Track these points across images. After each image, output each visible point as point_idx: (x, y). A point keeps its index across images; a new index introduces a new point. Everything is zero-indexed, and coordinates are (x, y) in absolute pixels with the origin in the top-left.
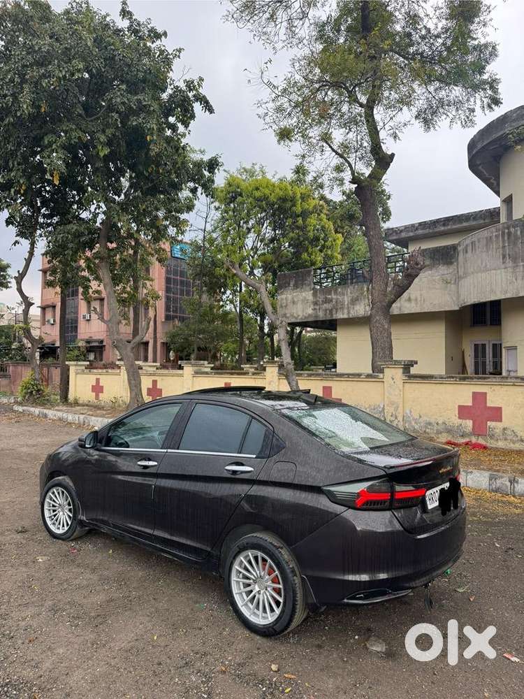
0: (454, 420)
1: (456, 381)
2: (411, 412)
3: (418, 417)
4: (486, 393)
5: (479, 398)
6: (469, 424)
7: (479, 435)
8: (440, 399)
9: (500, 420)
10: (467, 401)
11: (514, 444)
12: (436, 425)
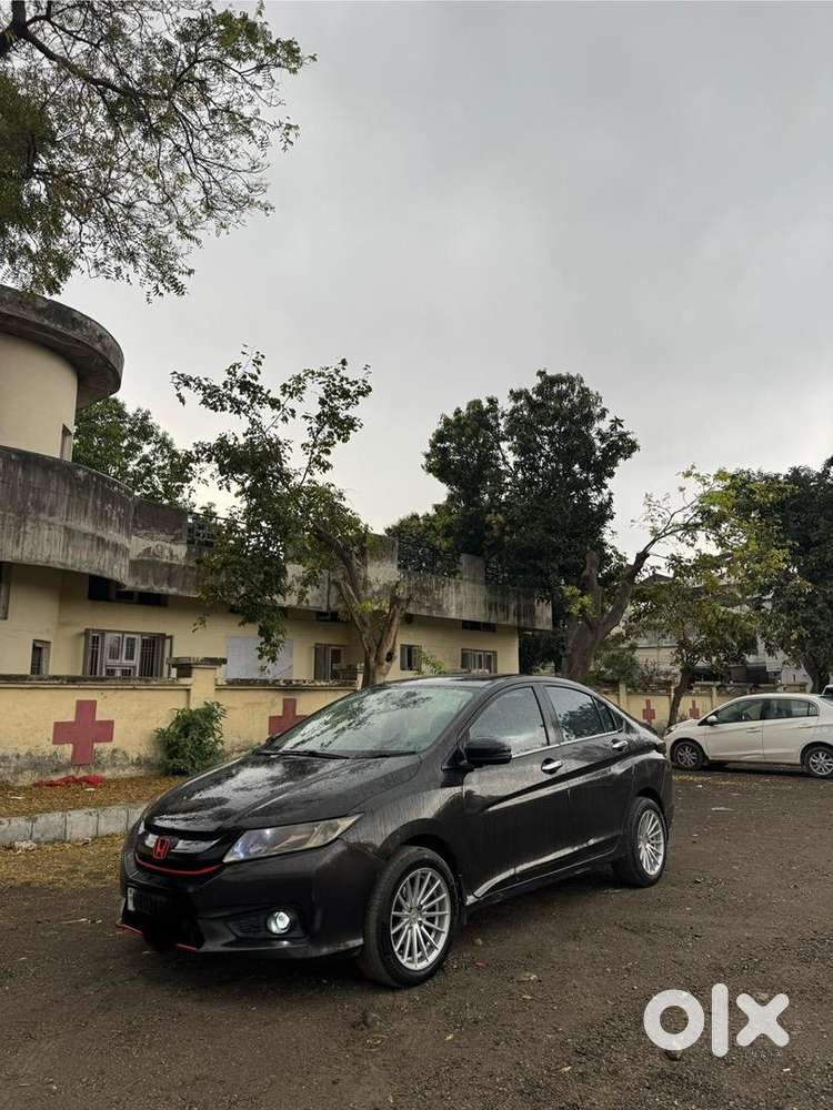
0: (46, 746)
4: (95, 702)
5: (86, 709)
6: (67, 750)
7: (79, 766)
8: (26, 715)
9: (111, 740)
10: (69, 715)
11: (123, 770)
12: (14, 759)
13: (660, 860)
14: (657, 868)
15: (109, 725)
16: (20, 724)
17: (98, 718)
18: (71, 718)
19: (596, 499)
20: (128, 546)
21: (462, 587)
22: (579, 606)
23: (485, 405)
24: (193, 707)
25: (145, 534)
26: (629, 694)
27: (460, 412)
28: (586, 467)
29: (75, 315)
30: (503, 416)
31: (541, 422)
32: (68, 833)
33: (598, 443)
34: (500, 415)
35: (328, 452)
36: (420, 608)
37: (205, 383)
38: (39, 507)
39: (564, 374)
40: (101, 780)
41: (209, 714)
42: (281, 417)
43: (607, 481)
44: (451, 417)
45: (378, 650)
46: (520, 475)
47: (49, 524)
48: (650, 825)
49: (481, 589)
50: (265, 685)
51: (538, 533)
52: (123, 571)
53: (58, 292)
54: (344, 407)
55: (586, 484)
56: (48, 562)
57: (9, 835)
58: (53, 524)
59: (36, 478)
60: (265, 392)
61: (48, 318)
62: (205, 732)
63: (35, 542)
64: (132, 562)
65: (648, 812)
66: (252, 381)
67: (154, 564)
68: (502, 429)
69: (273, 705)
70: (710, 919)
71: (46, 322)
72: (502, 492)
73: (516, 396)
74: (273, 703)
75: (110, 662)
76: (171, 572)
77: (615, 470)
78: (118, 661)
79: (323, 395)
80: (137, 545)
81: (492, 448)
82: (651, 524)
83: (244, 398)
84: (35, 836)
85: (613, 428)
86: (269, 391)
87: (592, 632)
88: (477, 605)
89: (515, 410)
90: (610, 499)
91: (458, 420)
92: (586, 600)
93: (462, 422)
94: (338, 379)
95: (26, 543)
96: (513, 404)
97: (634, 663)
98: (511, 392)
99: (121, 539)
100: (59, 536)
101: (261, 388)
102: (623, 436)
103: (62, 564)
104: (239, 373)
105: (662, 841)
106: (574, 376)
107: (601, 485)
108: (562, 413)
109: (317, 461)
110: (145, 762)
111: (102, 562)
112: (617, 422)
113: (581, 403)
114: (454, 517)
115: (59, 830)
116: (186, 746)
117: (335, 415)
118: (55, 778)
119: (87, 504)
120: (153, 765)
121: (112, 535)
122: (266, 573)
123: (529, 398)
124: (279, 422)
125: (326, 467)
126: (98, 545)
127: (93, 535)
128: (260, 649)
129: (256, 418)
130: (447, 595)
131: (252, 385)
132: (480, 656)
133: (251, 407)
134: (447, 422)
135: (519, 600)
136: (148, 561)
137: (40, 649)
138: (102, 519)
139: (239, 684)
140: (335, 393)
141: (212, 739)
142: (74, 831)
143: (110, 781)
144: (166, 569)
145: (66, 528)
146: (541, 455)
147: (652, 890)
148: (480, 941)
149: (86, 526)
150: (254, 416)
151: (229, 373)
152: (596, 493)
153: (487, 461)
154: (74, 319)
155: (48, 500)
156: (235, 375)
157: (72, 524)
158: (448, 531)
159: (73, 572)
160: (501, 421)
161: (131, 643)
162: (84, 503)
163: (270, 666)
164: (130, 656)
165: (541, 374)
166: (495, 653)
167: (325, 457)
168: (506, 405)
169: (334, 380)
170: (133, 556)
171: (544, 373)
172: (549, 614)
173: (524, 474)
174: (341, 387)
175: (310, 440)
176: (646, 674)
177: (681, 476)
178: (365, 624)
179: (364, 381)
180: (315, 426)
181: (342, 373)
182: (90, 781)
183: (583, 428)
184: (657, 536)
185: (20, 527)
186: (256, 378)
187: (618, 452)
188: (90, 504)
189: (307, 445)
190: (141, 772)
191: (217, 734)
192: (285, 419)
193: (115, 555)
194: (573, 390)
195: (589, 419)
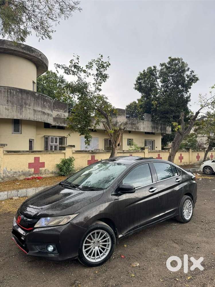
0: (27, 169)
1: (29, 153)
2: (6, 168)
3: (10, 170)
5: (37, 159)
6: (32, 170)
7: (36, 174)
8: (20, 161)
9: (44, 167)
10: (32, 161)
11: (48, 175)
12: (18, 173)
13: (191, 214)
14: (190, 217)
15: (44, 163)
16: (19, 164)
17: (40, 161)
18: (33, 162)
19: (186, 96)
20: (52, 114)
21: (145, 123)
22: (177, 128)
23: (153, 68)
24: (66, 158)
25: (57, 110)
26: (192, 152)
27: (145, 71)
28: (183, 86)
29: (32, 49)
30: (158, 71)
31: (169, 73)
32: (28, 195)
33: (186, 78)
34: (157, 71)
35: (100, 86)
36: (132, 129)
37: (64, 66)
38: (26, 104)
39: (177, 58)
40: (41, 178)
41: (71, 160)
42: (87, 75)
43: (189, 90)
44: (142, 73)
45: (115, 143)
46: (163, 89)
47: (29, 109)
48: (188, 204)
49: (150, 123)
50: (86, 152)
51: (167, 107)
52: (51, 120)
53: (24, 41)
54: (103, 71)
55: (183, 91)
56: (29, 119)
57: (11, 195)
58: (30, 109)
59: (24, 96)
60: (81, 68)
61: (25, 50)
62: (69, 165)
63: (26, 114)
64: (54, 118)
65: (187, 200)
66: (77, 65)
67: (60, 118)
68: (158, 75)
69: (89, 157)
70: (205, 239)
71: (25, 51)
72: (157, 95)
73: (162, 65)
74: (88, 157)
75: (51, 144)
76: (64, 121)
77: (191, 86)
78: (53, 144)
79: (97, 68)
80: (55, 113)
81: (154, 81)
82: (201, 103)
83: (75, 70)
84: (19, 195)
85: (191, 74)
86: (83, 68)
87: (181, 136)
88: (149, 127)
89: (161, 70)
90: (190, 95)
91: (144, 73)
92: (179, 126)
93: (145, 74)
94: (101, 62)
95: (23, 114)
96: (161, 67)
97: (196, 141)
98: (160, 64)
99: (49, 112)
100: (32, 111)
101: (80, 67)
102: (194, 76)
103: (33, 119)
104: (73, 62)
105: (192, 209)
106: (180, 58)
107: (187, 91)
108: (176, 70)
109: (98, 89)
110: (54, 172)
111: (45, 118)
112: (192, 72)
113: (181, 66)
114: (143, 103)
115: (25, 194)
116: (64, 169)
117: (101, 74)
118: (30, 177)
119: (39, 103)
120: (56, 173)
121: (47, 111)
122: (86, 121)
123: (166, 66)
124: (86, 77)
125: (100, 90)
126: (43, 114)
127: (41, 111)
128: (85, 142)
129: (80, 76)
130: (140, 125)
131: (77, 66)
132: (150, 141)
133: (78, 73)
134: (141, 74)
135: (161, 126)
136: (58, 118)
137: (32, 141)
138: (44, 106)
139: (78, 152)
140: (100, 67)
141: (71, 167)
142: (29, 194)
143: (45, 178)
144: (63, 120)
145: (33, 109)
146: (169, 83)
147: (187, 224)
148: (125, 246)
149: (39, 109)
150: (79, 76)
151: (71, 63)
152: (185, 94)
153: (153, 85)
154: (32, 50)
155: (28, 102)
156: (72, 63)
157: (36, 108)
158: (141, 106)
159: (36, 121)
160: (158, 73)
161: (56, 139)
162: (38, 102)
163: (88, 146)
164: (56, 142)
165: (170, 58)
166: (154, 140)
167: (100, 87)
168: (159, 68)
169: (99, 62)
170: (54, 116)
171: (171, 57)
172: (170, 129)
173: (164, 89)
174: (102, 64)
175: (95, 82)
176: (200, 144)
177: (211, 88)
178: (112, 136)
179: (108, 62)
180: (96, 78)
181: (102, 60)
182: (39, 178)
183: (182, 74)
184: (202, 107)
185: (21, 110)
186: (78, 64)
187: (192, 81)
188: (40, 103)
189: (94, 84)
190: (53, 175)
191: (73, 165)
192: (88, 76)
193: (48, 117)
194: (179, 63)
195: (184, 71)
